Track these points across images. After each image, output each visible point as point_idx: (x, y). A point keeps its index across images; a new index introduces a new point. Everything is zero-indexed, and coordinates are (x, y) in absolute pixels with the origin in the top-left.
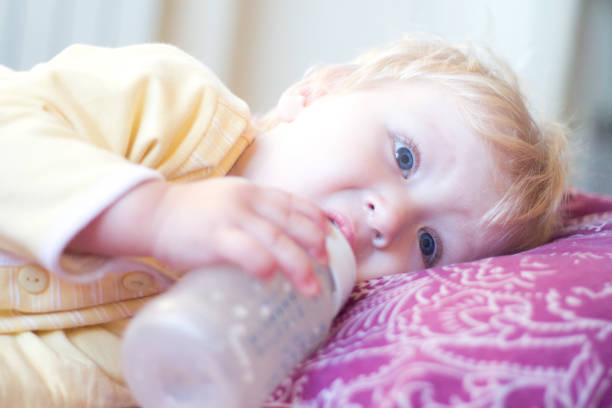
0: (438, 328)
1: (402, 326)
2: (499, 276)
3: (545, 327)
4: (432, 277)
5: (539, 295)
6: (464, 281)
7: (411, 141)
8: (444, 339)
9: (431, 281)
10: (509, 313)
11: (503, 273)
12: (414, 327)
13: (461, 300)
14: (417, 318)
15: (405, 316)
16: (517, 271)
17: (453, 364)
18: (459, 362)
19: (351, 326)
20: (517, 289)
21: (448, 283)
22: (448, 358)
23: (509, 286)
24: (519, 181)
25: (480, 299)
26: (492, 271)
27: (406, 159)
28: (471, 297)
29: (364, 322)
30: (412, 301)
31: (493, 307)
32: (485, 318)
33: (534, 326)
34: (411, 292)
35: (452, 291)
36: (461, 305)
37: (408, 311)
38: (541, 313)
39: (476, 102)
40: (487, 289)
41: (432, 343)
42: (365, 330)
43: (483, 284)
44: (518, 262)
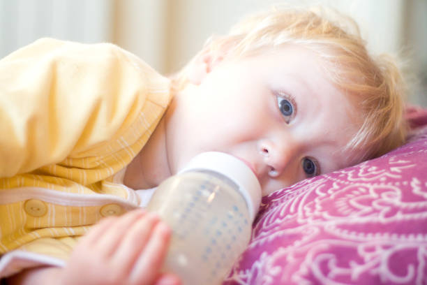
0: (335, 213)
1: (308, 214)
2: (374, 173)
3: (413, 205)
4: (326, 178)
5: (405, 183)
6: (349, 178)
7: (290, 96)
8: (341, 221)
9: (326, 181)
10: (385, 197)
11: (377, 170)
12: (317, 213)
13: (349, 192)
14: (318, 207)
15: (310, 206)
16: (388, 168)
17: (349, 238)
18: (353, 236)
19: (271, 216)
20: (389, 180)
21: (339, 181)
22: (345, 234)
23: (383, 179)
24: (371, 114)
25: (363, 190)
26: (369, 170)
27: (287, 108)
28: (356, 189)
29: (279, 212)
30: (314, 195)
31: (373, 195)
32: (369, 202)
33: (404, 205)
34: (312, 189)
35: (342, 186)
36: (349, 196)
37: (311, 203)
38: (408, 196)
39: (333, 61)
40: (367, 182)
41: (331, 224)
42: (281, 218)
43: (364, 179)
44: (388, 162)
